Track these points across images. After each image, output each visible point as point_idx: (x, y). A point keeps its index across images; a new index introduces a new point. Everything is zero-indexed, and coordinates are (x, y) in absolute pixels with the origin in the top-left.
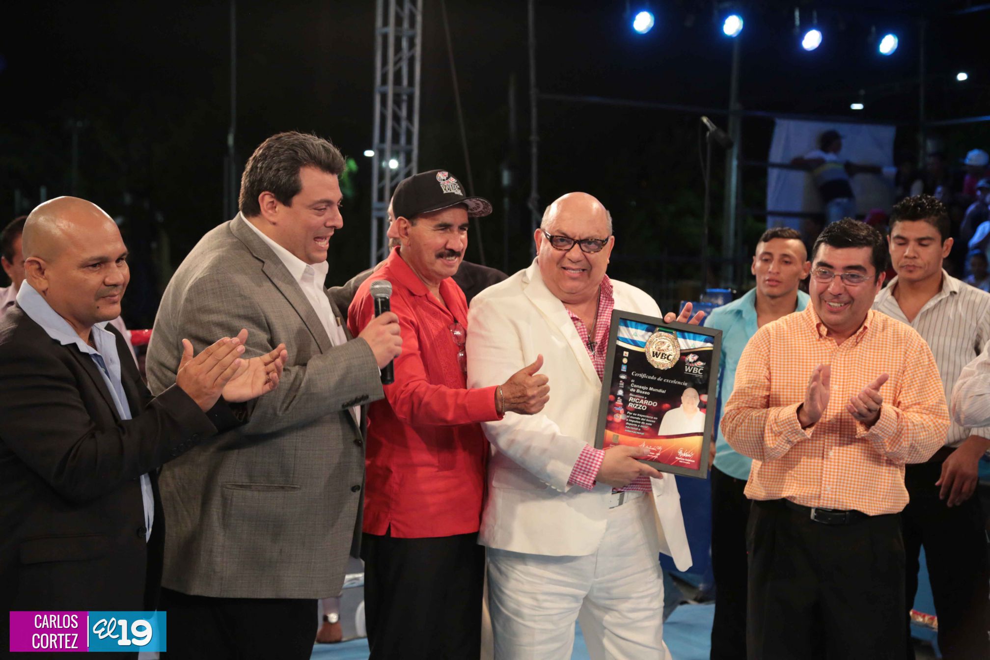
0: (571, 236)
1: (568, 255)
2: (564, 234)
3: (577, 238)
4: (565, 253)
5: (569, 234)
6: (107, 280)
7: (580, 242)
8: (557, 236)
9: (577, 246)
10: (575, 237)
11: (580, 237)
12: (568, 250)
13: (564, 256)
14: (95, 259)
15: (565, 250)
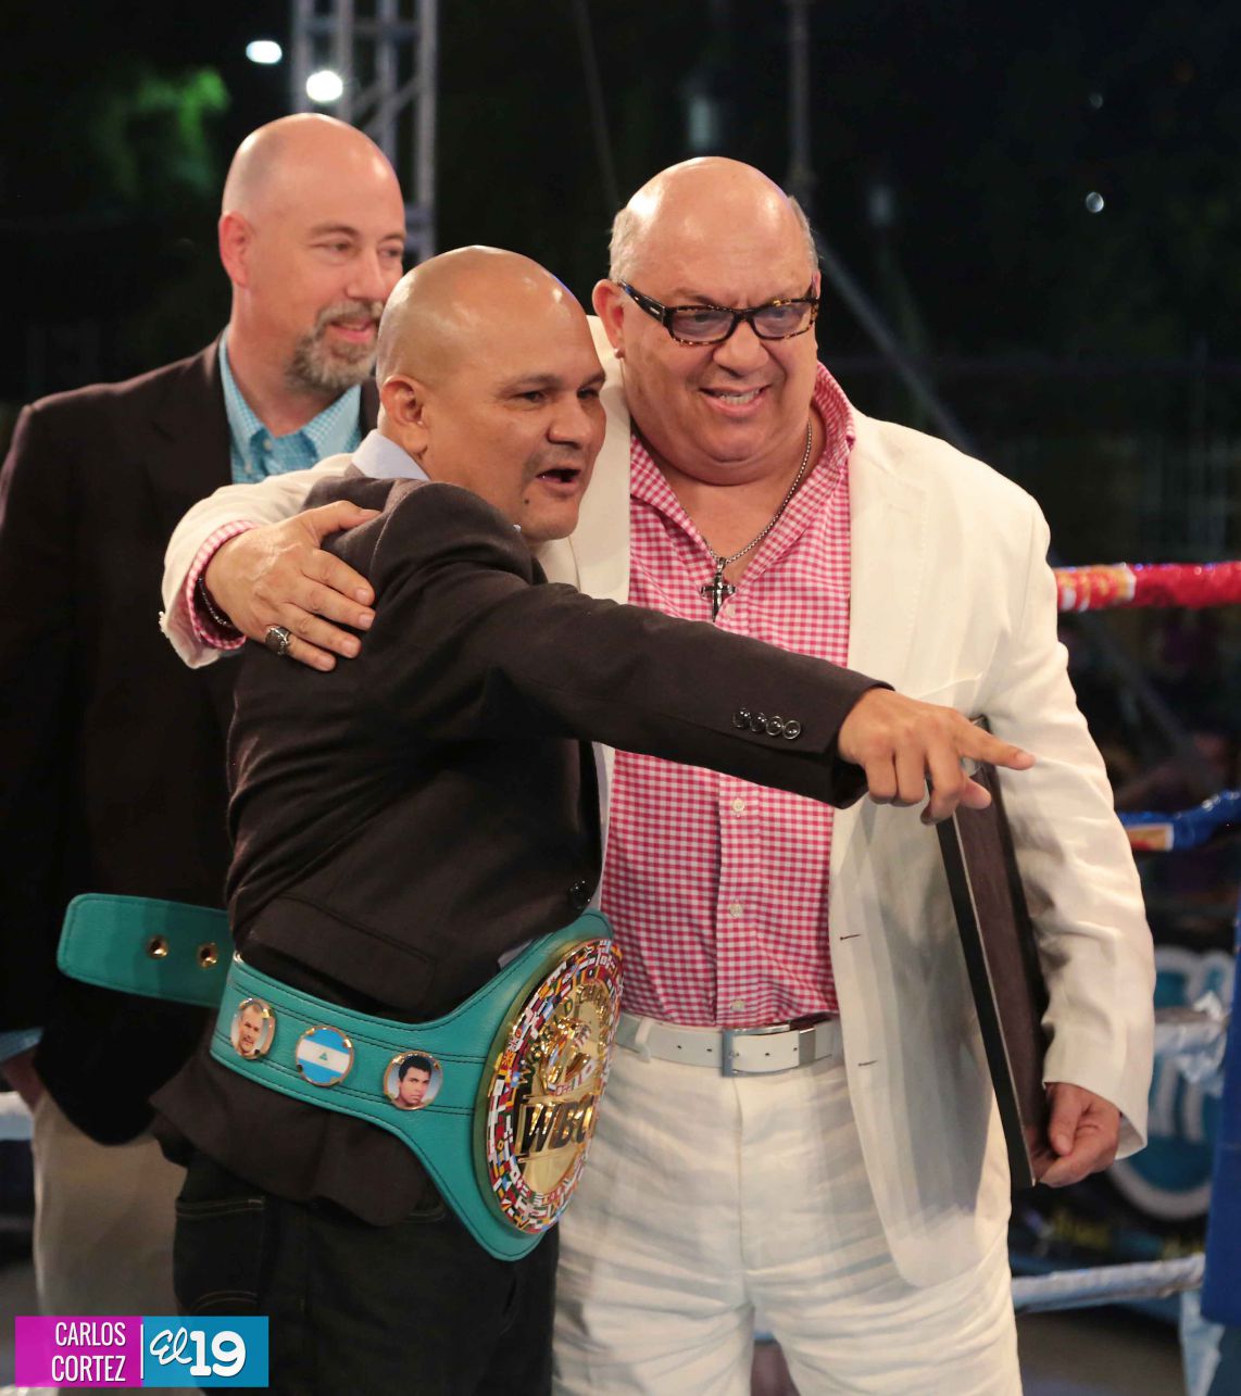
0: (725, 303)
1: (722, 356)
2: (700, 299)
3: (742, 306)
4: (712, 353)
5: (717, 296)
6: (557, 432)
7: (750, 315)
8: (684, 308)
9: (744, 329)
10: (736, 303)
11: (748, 302)
12: (720, 343)
13: (710, 357)
14: (531, 380)
15: (711, 343)
